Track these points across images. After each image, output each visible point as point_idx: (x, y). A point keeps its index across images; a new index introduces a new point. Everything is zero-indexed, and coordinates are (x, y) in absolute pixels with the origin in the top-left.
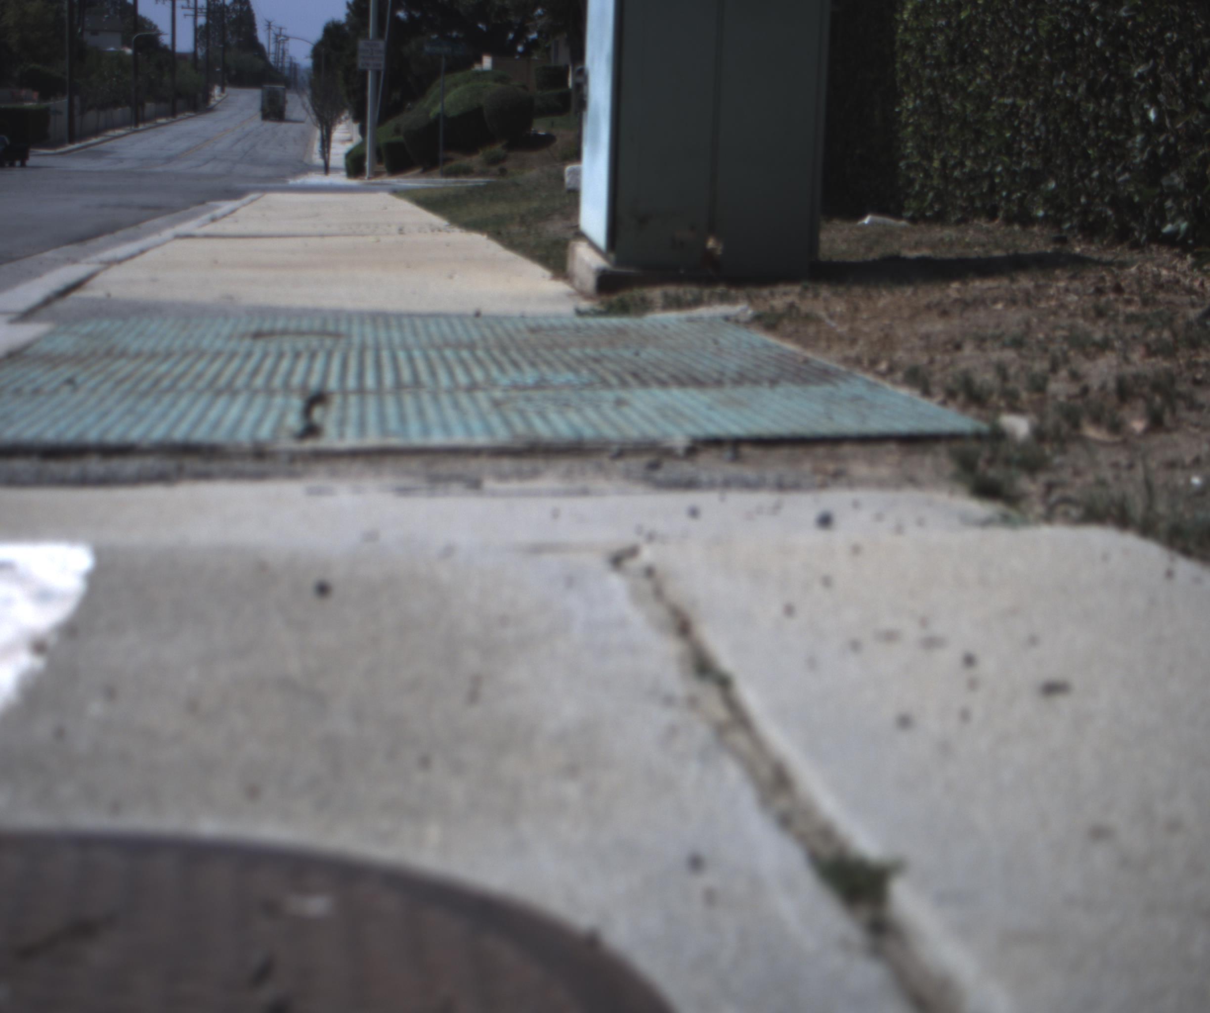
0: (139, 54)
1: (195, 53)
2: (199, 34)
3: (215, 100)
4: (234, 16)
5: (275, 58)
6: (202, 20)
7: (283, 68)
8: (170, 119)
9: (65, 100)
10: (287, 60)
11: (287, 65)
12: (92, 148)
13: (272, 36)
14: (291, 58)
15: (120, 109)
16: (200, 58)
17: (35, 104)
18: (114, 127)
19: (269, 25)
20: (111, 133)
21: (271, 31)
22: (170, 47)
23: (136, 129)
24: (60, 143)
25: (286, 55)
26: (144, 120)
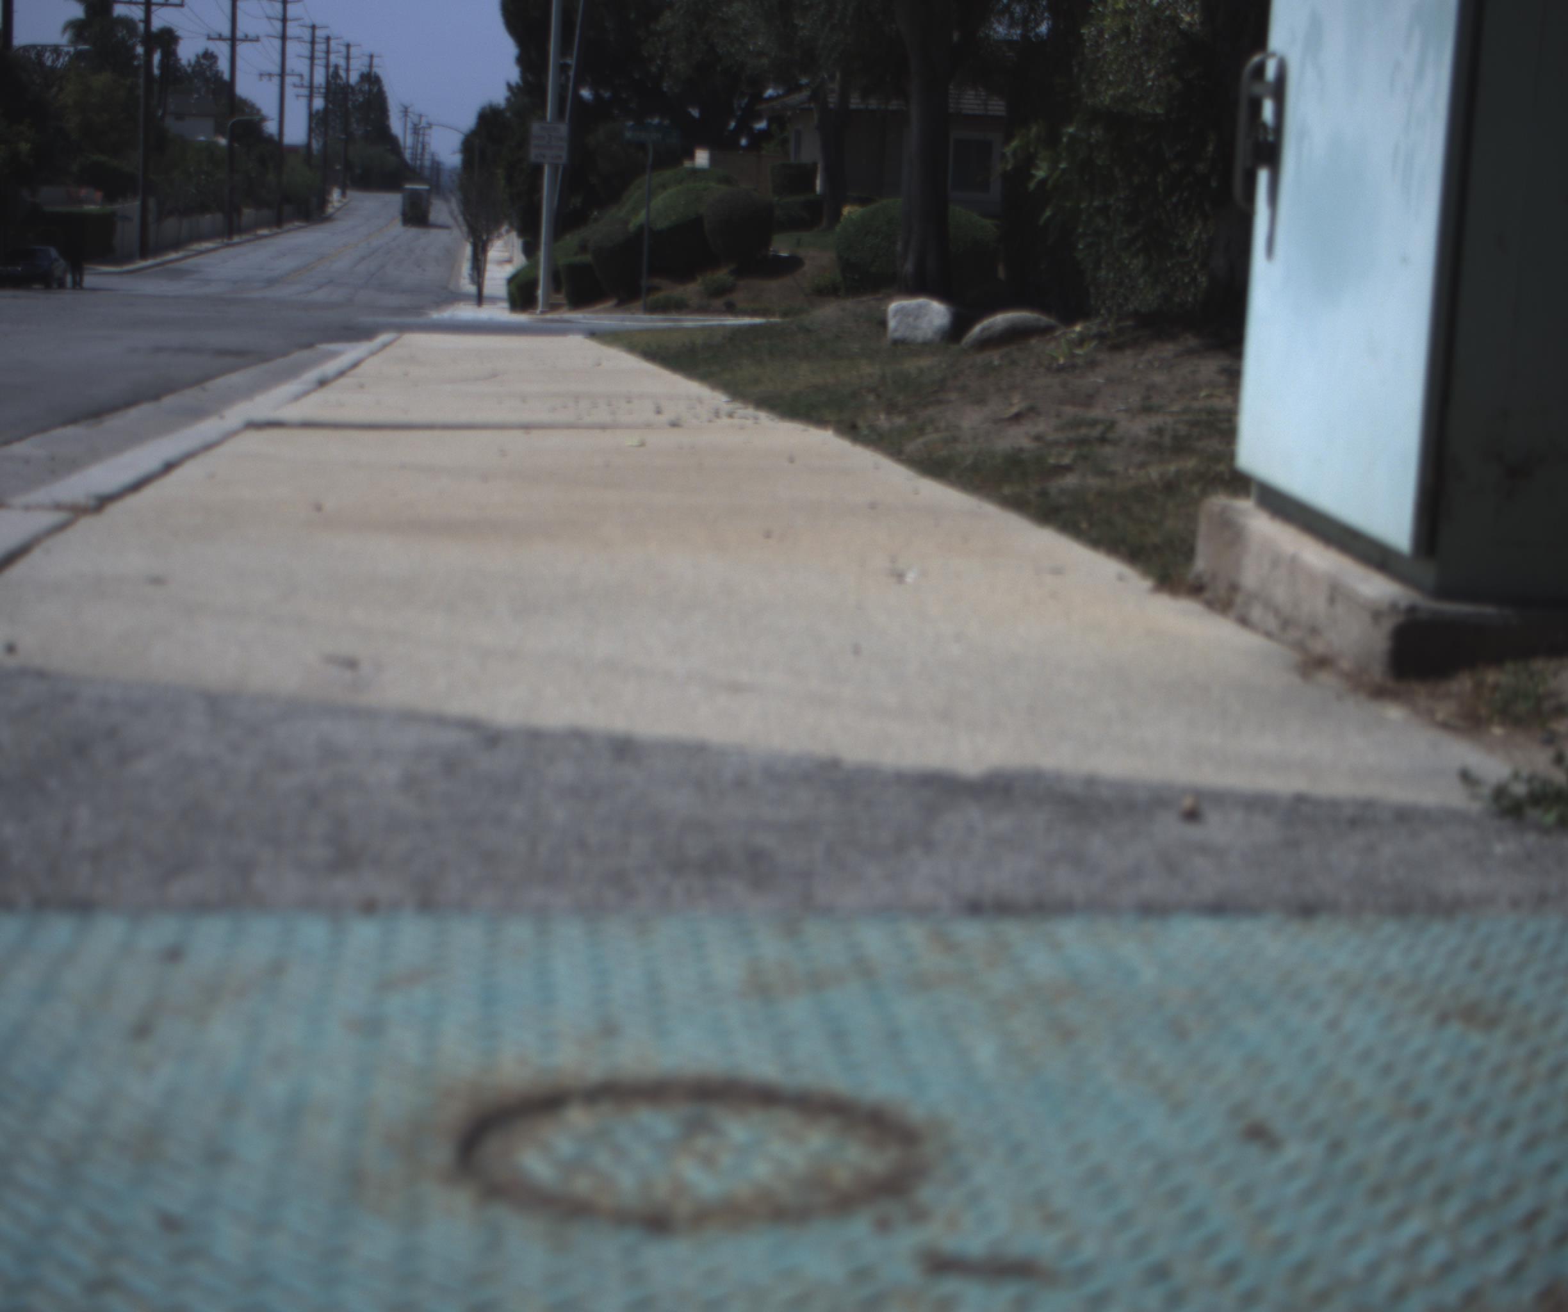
0: (236, 145)
1: (309, 146)
2: (315, 121)
3: (333, 207)
4: (361, 99)
5: (412, 154)
6: (319, 103)
7: (422, 167)
8: (275, 230)
9: (137, 203)
10: (427, 156)
11: (427, 163)
12: (170, 266)
13: (409, 125)
14: (433, 155)
15: (208, 216)
16: (315, 152)
17: (98, 207)
18: (200, 238)
19: (405, 111)
20: (197, 247)
21: (408, 119)
22: (276, 138)
23: (230, 242)
24: (128, 258)
25: (427, 151)
26: (240, 231)
